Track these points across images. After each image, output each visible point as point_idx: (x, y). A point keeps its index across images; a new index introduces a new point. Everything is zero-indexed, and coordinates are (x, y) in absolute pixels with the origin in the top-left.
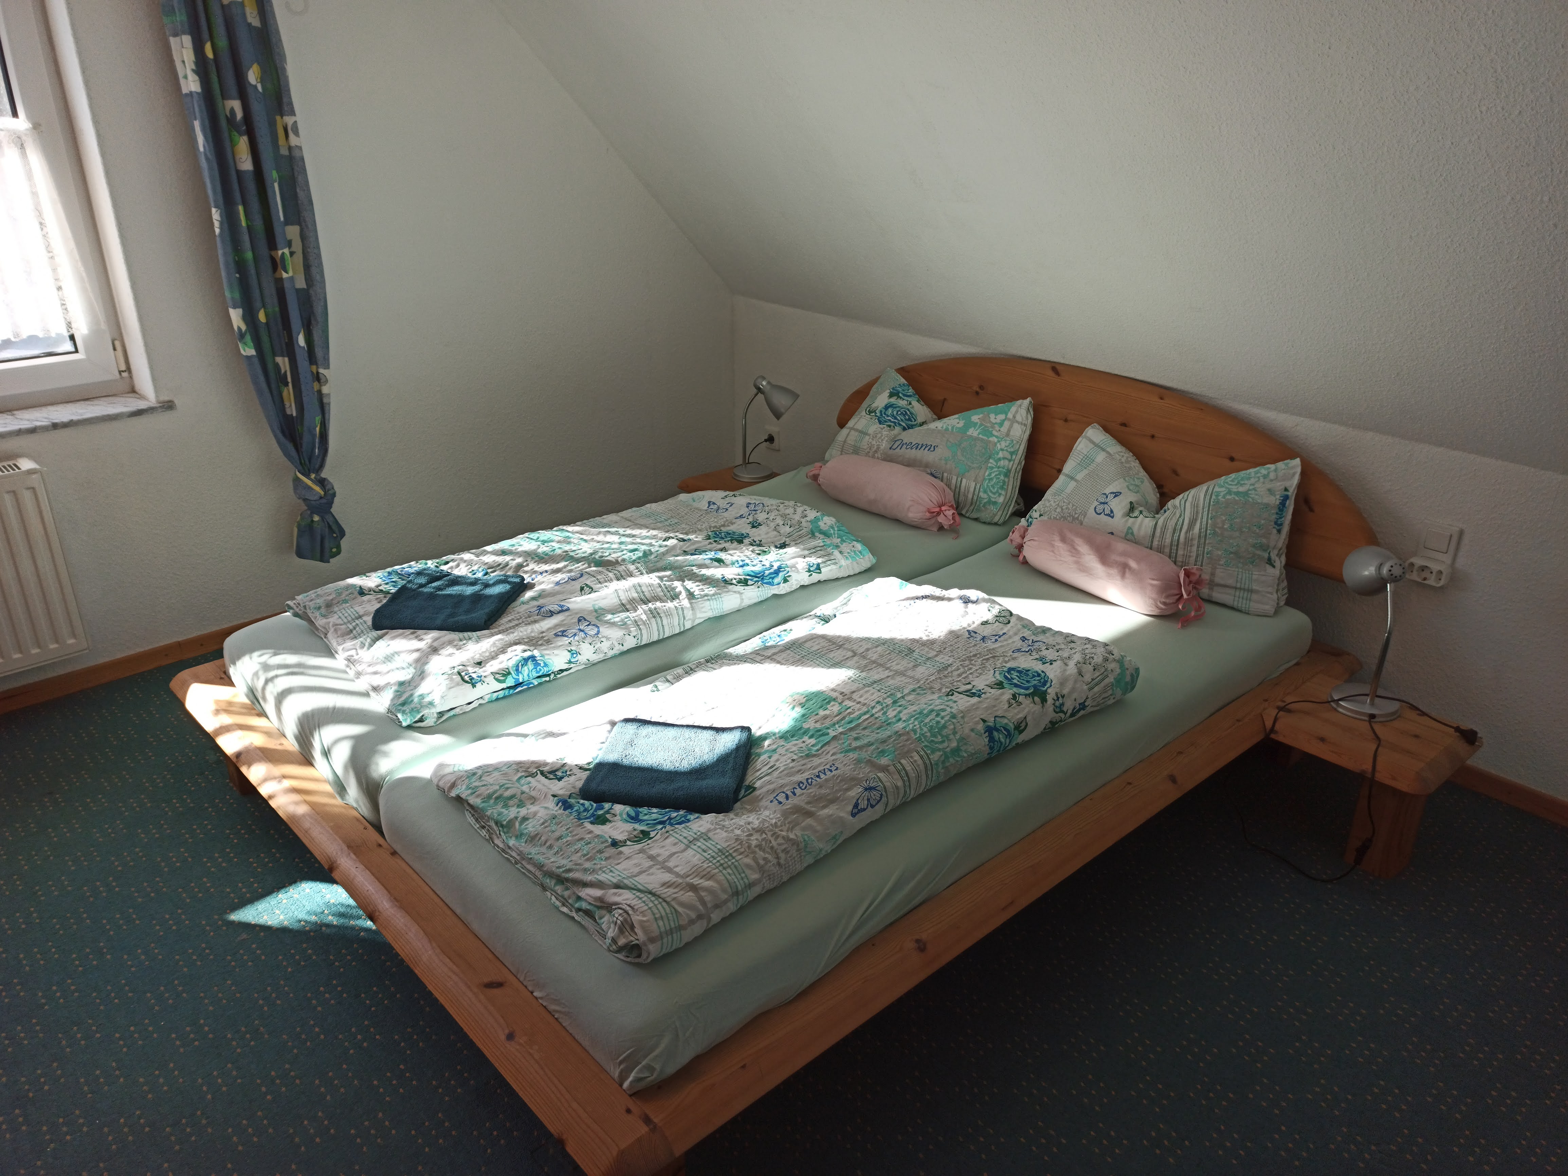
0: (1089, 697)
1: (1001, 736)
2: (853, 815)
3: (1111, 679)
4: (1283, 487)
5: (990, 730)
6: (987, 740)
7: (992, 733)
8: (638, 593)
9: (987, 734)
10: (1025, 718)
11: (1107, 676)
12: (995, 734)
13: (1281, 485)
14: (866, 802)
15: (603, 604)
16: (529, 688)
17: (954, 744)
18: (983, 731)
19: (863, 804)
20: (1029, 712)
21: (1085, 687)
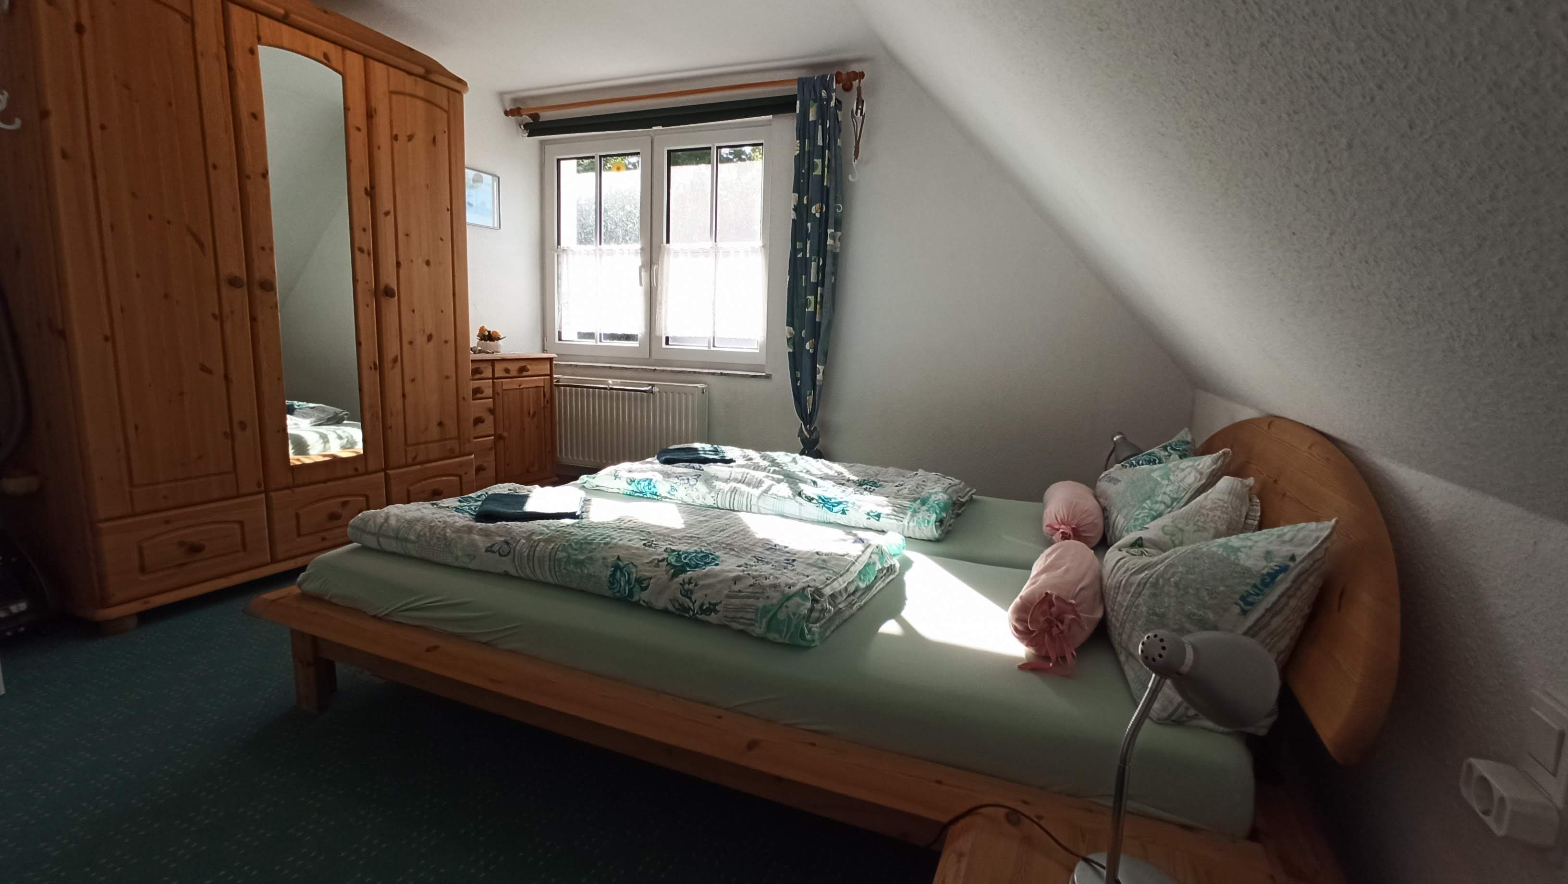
0: (723, 603)
1: (622, 579)
2: (487, 551)
3: (760, 604)
4: (1290, 553)
5: (617, 567)
6: (609, 573)
7: (616, 571)
8: (742, 477)
9: (613, 569)
10: (651, 578)
11: (758, 598)
12: (618, 573)
13: (1288, 551)
14: (498, 548)
15: (720, 475)
16: (643, 497)
17: (582, 557)
18: (610, 565)
19: (496, 548)
20: (655, 576)
21: (726, 592)
